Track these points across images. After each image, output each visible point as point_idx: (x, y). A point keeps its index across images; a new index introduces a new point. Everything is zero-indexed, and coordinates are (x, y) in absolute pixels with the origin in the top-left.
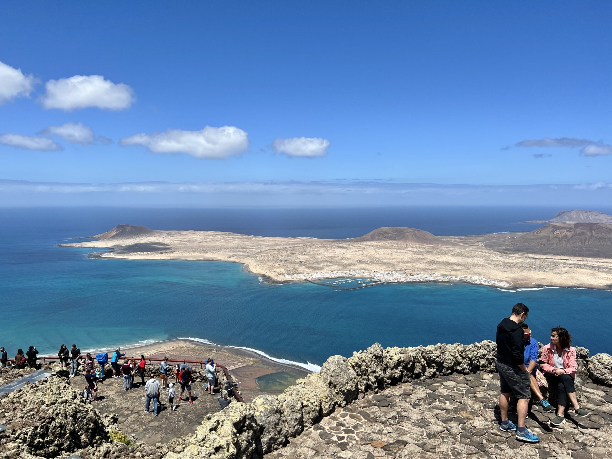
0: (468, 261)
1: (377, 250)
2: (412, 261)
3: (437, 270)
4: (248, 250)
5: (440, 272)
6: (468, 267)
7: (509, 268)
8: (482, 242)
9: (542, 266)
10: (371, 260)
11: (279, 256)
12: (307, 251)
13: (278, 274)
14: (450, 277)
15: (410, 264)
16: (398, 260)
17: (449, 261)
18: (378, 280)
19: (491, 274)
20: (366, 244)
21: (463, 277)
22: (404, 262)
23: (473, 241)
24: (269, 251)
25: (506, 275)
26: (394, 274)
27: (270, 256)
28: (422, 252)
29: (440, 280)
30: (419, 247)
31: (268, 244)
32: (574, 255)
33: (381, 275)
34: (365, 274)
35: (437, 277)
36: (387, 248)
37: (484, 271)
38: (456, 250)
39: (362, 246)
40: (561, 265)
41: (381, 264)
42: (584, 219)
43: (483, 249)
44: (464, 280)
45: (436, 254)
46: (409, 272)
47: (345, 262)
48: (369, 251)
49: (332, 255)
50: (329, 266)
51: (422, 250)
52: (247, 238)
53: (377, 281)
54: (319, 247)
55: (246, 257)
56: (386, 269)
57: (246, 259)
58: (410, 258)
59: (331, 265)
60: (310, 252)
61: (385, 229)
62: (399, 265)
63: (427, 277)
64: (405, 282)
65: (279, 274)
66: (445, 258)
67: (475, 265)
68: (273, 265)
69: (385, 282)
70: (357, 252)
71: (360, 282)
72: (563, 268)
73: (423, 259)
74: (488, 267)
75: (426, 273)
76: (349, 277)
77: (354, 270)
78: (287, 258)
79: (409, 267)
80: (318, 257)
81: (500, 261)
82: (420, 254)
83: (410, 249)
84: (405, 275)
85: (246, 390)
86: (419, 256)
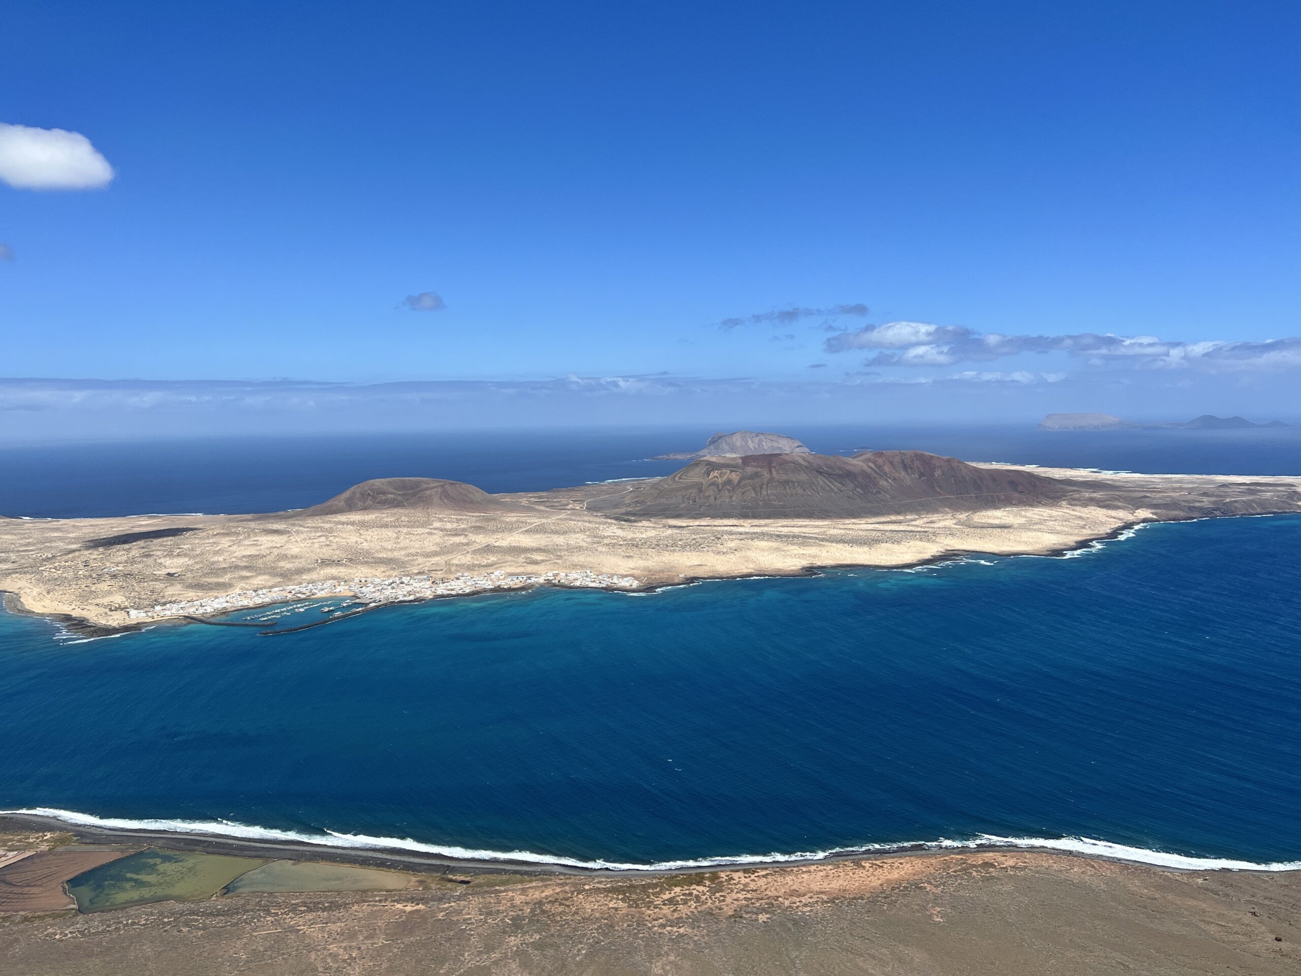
0: (558, 543)
1: (361, 531)
2: (443, 551)
3: (498, 566)
4: (13, 556)
5: (504, 569)
6: (559, 554)
7: (635, 549)
8: (582, 501)
9: (694, 542)
10: (349, 556)
11: (108, 564)
12: (186, 547)
13: (107, 610)
14: (525, 578)
15: (439, 558)
16: (413, 551)
17: (521, 545)
18: (371, 600)
19: (603, 565)
20: (335, 519)
21: (550, 576)
22: (427, 555)
23: (564, 501)
24: (77, 554)
25: (631, 563)
26: (406, 582)
27: (82, 567)
28: (464, 530)
29: (506, 587)
30: (457, 518)
31: (72, 535)
32: (745, 516)
33: (377, 588)
34: (337, 590)
35: (499, 580)
36: (386, 526)
37: (591, 559)
38: (533, 521)
39: (327, 526)
40: (725, 537)
41: (376, 563)
42: (755, 448)
43: (584, 515)
44: (553, 581)
45: (494, 532)
46: (440, 575)
47: (285, 565)
48: (344, 535)
49: (252, 551)
50: (247, 578)
51: (463, 526)
52: (8, 524)
53: (368, 602)
54: (217, 534)
55: (10, 574)
56: (387, 574)
57: (9, 580)
58: (437, 544)
59: (252, 577)
60: (193, 550)
61: (378, 482)
62: (416, 563)
63: (478, 582)
64: (431, 597)
65: (111, 610)
66: (513, 538)
67: (573, 549)
68: (93, 589)
69: (386, 602)
70: (315, 541)
71: (326, 609)
72: (729, 542)
73: (467, 544)
74: (596, 550)
75: (476, 573)
76: (300, 600)
77: (313, 582)
78: (130, 568)
79: (437, 564)
80: (216, 559)
81: (618, 537)
82: (460, 535)
83: (437, 524)
84: (430, 582)
85: (39, 916)
86: (457, 540)
